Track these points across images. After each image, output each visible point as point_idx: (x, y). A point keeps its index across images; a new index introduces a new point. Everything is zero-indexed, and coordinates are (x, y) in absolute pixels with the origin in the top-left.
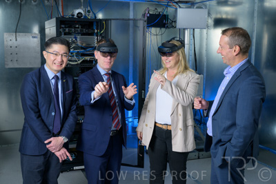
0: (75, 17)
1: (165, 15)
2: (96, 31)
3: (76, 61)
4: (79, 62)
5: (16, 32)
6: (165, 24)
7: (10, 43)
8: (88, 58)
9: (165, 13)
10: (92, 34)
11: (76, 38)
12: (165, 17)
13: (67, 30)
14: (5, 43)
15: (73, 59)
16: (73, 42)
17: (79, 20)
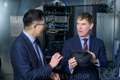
0: (55, 5)
1: (106, 5)
2: (66, 13)
3: (55, 31)
4: (56, 32)
5: (17, 16)
6: (106, 10)
7: (13, 22)
8: (62, 30)
9: (106, 4)
10: (64, 15)
11: (54, 17)
12: (106, 6)
13: (49, 13)
14: (11, 22)
15: (53, 30)
16: (53, 20)
17: (57, 6)
